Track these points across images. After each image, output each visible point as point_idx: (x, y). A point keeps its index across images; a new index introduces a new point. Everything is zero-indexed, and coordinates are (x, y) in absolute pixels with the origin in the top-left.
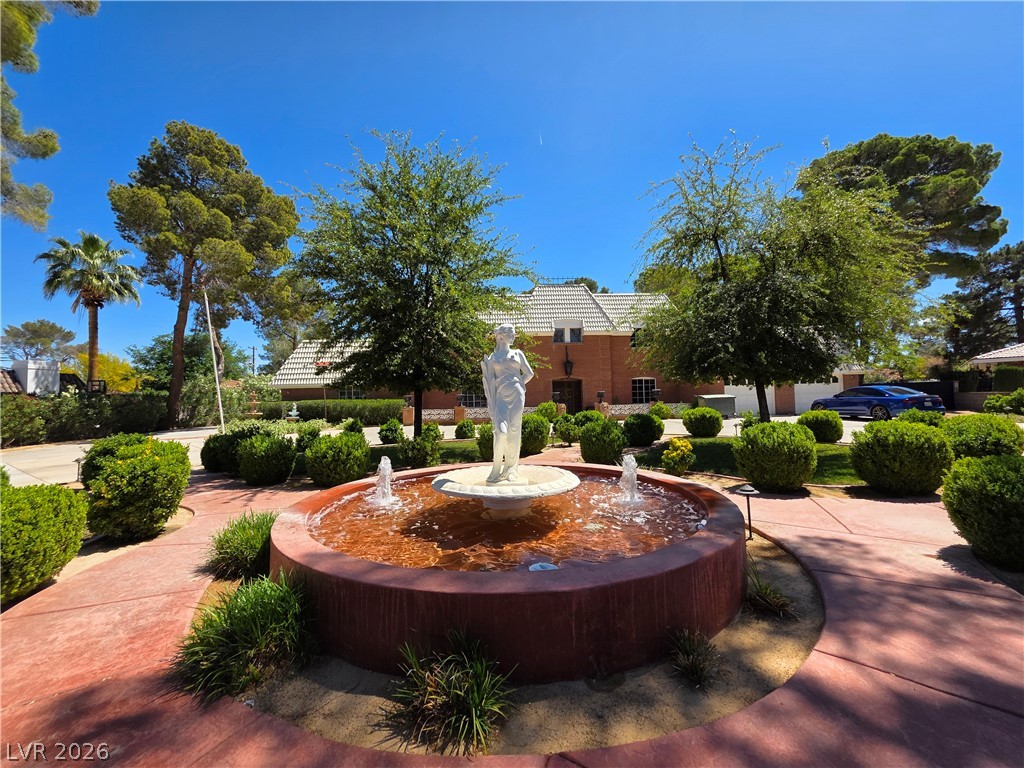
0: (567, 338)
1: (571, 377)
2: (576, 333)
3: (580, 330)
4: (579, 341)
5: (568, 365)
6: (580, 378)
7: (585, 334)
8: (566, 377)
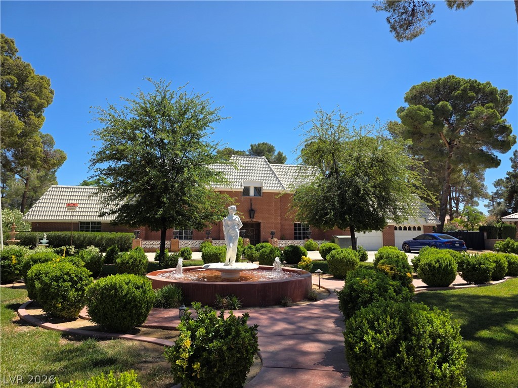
0: (252, 193)
1: (254, 220)
2: (258, 190)
3: (261, 188)
4: (260, 195)
5: (251, 212)
6: (260, 221)
7: (264, 191)
8: (250, 220)
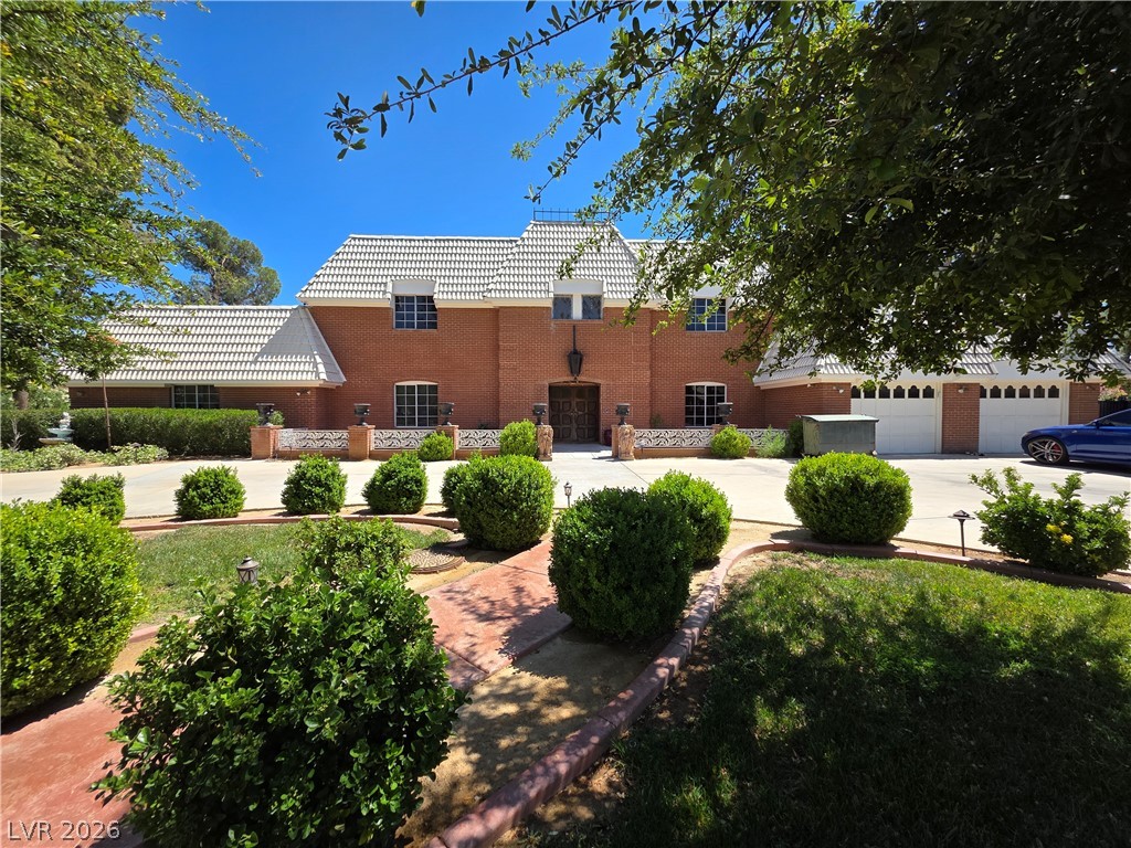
0: (577, 311)
1: (579, 378)
2: (593, 303)
3: (599, 297)
4: (598, 316)
5: (575, 360)
7: (607, 305)
8: (572, 379)
